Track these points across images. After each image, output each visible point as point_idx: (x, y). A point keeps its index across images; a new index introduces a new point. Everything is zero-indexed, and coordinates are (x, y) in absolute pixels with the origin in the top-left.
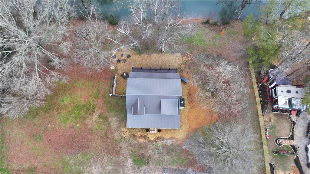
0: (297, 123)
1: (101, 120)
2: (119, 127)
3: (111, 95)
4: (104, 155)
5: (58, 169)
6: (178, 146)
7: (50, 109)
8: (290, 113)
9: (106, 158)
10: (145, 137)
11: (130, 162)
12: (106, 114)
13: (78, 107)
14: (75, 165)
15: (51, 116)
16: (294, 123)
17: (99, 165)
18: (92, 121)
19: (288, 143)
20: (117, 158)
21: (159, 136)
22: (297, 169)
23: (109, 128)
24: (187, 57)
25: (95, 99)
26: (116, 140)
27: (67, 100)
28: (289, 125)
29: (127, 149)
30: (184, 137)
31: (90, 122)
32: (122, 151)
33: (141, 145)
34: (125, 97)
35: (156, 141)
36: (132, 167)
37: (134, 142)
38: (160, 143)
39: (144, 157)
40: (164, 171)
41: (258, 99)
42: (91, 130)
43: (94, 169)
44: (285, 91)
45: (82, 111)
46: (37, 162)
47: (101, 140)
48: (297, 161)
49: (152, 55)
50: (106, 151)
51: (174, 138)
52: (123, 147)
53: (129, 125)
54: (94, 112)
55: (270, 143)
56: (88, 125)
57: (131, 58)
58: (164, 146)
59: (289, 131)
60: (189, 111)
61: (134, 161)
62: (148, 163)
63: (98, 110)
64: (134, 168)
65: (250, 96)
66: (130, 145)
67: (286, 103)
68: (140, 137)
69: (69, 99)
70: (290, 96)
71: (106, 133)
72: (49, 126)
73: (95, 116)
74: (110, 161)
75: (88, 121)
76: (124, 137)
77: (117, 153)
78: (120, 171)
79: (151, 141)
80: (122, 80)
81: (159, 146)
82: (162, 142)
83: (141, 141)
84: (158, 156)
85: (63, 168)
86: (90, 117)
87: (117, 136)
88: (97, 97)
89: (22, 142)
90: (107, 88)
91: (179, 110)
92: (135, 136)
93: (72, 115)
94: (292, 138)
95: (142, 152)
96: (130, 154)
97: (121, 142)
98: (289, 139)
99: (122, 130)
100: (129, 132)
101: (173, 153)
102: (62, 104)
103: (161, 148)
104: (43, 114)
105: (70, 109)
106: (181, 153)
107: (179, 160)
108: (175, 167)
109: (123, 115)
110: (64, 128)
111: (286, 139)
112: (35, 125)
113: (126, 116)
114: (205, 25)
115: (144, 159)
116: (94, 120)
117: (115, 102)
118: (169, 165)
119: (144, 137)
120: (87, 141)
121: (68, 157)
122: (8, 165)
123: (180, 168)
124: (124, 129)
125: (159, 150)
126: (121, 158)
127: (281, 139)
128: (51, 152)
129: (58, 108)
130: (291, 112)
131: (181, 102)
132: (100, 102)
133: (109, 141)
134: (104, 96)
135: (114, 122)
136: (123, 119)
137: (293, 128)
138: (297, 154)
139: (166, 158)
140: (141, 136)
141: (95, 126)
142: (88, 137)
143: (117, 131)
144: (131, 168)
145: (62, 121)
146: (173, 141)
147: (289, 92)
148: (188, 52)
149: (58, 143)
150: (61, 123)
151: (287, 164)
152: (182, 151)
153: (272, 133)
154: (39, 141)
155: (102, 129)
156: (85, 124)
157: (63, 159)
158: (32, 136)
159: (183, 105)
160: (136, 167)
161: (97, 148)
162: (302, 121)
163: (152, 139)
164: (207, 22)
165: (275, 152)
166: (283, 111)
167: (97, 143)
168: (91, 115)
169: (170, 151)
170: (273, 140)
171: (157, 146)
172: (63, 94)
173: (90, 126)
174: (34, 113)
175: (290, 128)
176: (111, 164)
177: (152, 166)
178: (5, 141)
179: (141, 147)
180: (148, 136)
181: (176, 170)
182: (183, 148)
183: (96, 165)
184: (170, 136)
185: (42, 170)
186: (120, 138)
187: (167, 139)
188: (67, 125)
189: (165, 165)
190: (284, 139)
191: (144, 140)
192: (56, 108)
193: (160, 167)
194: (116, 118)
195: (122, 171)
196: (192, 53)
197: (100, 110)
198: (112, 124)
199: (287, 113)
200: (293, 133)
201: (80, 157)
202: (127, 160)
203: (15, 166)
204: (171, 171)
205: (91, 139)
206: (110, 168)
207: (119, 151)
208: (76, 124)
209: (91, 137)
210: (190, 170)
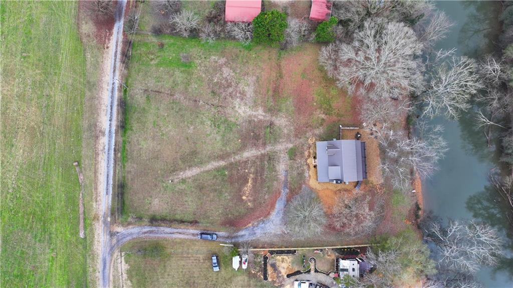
0: (328, 277)
1: (320, 121)
2: (316, 135)
3: (341, 126)
4: (294, 126)
5: (282, 94)
6: (304, 182)
7: (326, 80)
9: (292, 128)
10: (309, 156)
11: (291, 146)
12: (325, 124)
13: (329, 102)
14: (286, 106)
15: (320, 82)
16: (328, 275)
17: (287, 123)
19: (312, 267)
20: (292, 136)
21: (311, 167)
22: (293, 272)
23: (314, 127)
24: (380, 189)
25: (336, 114)
26: (305, 134)
28: (326, 270)
29: (299, 143)
30: (312, 186)
31: (318, 113)
32: (298, 140)
33: (304, 153)
34: (340, 139)
35: (306, 164)
36: (287, 147)
37: (305, 148)
38: (305, 167)
39: (295, 156)
40: (286, 171)
41: (346, 247)
42: (312, 114)
43: (284, 120)
44: (354, 267)
45: (326, 105)
46: (286, 78)
47: (305, 122)
48: (298, 273)
49: (379, 158)
50: (297, 127)
51: (310, 179)
52: (301, 140)
53: (319, 144)
54: (326, 114)
55: (311, 253)
56: (316, 112)
57: (375, 139)
58: (303, 171)
59: (321, 269)
60: (332, 190)
61: (291, 149)
62: (291, 159)
64: (286, 149)
65: (348, 241)
66: (303, 145)
67: (344, 266)
68: (309, 152)
69: (335, 93)
70: (350, 270)
71: (311, 126)
72: (313, 82)
73: (323, 116)
74: (290, 131)
75: (319, 111)
76: (308, 140)
77: (296, 136)
80: (354, 133)
82: (307, 169)
83: (306, 153)
84: (296, 166)
85: (284, 97)
86: (322, 112)
87: (309, 134)
88: (338, 115)
89: (300, 65)
90: (346, 123)
91: (333, 180)
92: (310, 148)
93: (322, 98)
94: (316, 271)
95: (298, 154)
96: (296, 146)
97: (304, 138)
98: (315, 268)
99: (314, 138)
100: (313, 143)
101: (299, 178)
102: (331, 89)
103: (302, 168)
104: (322, 75)
105: (327, 96)
106: (300, 184)
107: (295, 182)
108: (289, 180)
109: (325, 138)
110: (312, 94)
111: (315, 266)
112: (313, 71)
113: (324, 141)
114: (414, 206)
115: (293, 156)
116: (320, 116)
117: (335, 130)
118: (290, 175)
120: (304, 112)
121: (291, 100)
122: (284, 58)
123: (288, 184)
124: (315, 140)
126: (292, 139)
127: (315, 262)
128: (294, 87)
129: (327, 86)
130: (337, 272)
131: (339, 181)
132: (335, 118)
133: (305, 128)
134: (339, 120)
135: (319, 131)
136: (323, 138)
137: (324, 273)
138: (305, 273)
139: (295, 173)
141: (315, 117)
142: (306, 113)
143: (312, 134)
145: (317, 91)
146: (308, 177)
147: (354, 270)
148: (385, 189)
149: (301, 91)
151: (297, 264)
152: (301, 185)
153: (319, 256)
154: (302, 77)
155: (313, 122)
156: (316, 109)
157: (290, 96)
158: (305, 70)
159: (337, 182)
160: (287, 151)
161: (299, 120)
162: (330, 281)
163: (308, 161)
164: (419, 209)
165: (304, 256)
166: (338, 266)
167: (302, 120)
168: (324, 113)
169: (300, 176)
170: (313, 256)
171: (303, 166)
174: (321, 69)
175: (324, 270)
176: (288, 132)
177: (289, 162)
178: (300, 52)
179: (302, 153)
180: (310, 158)
181: (287, 180)
182: (303, 185)
183: (287, 121)
184: (311, 175)
185: (281, 82)
186: (308, 137)
187: (309, 173)
188: (315, 96)
189: (290, 172)
190: (315, 264)
191: (307, 155)
192: (327, 84)
193: (288, 169)
194: (322, 132)
195: (284, 140)
196: (384, 193)
197: (328, 119)
198: (317, 129)
199: (335, 269)
200: (320, 272)
201: (292, 108)
202: (291, 143)
203: (283, 63)
204: (286, 176)
205: (305, 115)
206: (286, 131)
207: (298, 137)
208: (316, 102)
209: (307, 115)
210: (288, 191)
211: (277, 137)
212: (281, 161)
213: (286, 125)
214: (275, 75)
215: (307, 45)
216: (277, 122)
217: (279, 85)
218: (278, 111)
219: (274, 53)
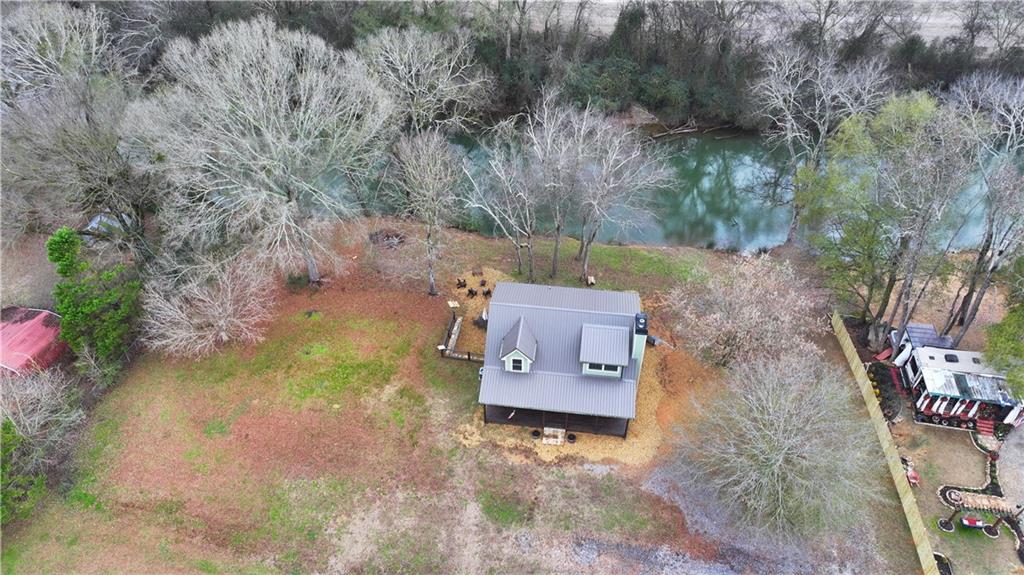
0: (1001, 454)
1: (405, 400)
2: (453, 420)
4: (397, 487)
5: (249, 513)
6: (629, 483)
7: (268, 367)
8: (974, 428)
9: (400, 496)
10: (528, 453)
11: (473, 512)
12: (421, 390)
13: (346, 368)
14: (303, 506)
15: (267, 382)
16: (994, 456)
17: (376, 512)
18: (379, 400)
20: (435, 499)
21: (571, 453)
23: (422, 421)
24: (657, 300)
25: (395, 355)
26: (440, 452)
27: (320, 351)
28: (978, 458)
29: (470, 477)
30: (647, 460)
31: (372, 402)
32: (454, 481)
33: (512, 469)
35: (559, 465)
36: (477, 525)
37: (493, 460)
38: (570, 471)
39: (518, 502)
40: (579, 545)
42: (370, 421)
43: (357, 521)
44: (940, 357)
45: (356, 376)
46: (193, 489)
47: (395, 447)
50: (403, 477)
51: (617, 463)
52: (459, 470)
54: (387, 381)
55: (923, 497)
56: (366, 408)
58: (583, 480)
59: (980, 474)
60: (661, 403)
61: (488, 510)
62: (530, 518)
63: (400, 379)
64: (484, 530)
66: (480, 466)
67: (948, 384)
68: (510, 450)
69: (325, 350)
71: (414, 431)
72: (256, 402)
73: (390, 390)
74: (412, 504)
75: (367, 400)
76: (465, 446)
77: (438, 485)
78: (440, 534)
79: (545, 462)
80: (474, 333)
81: (570, 478)
82: (580, 468)
83: (515, 460)
84: (563, 503)
85: (264, 510)
86: (376, 390)
87: (443, 441)
88: (401, 352)
89: (167, 435)
90: (433, 338)
92: (496, 446)
93: (326, 383)
94: (994, 490)
95: (511, 488)
96: (478, 493)
97: (454, 458)
98: (984, 492)
99: (461, 428)
100: (481, 435)
101: (612, 500)
102: (305, 358)
103: (573, 483)
104: (245, 375)
105: (322, 370)
106: (637, 499)
107: (629, 518)
108: (616, 538)
109: (469, 397)
110: (296, 411)
111: (974, 491)
112: (215, 397)
115: (520, 508)
116: (384, 398)
117: (448, 371)
118: (598, 530)
119: (524, 451)
120: (354, 446)
121: (286, 484)
122: (104, 486)
123: (634, 544)
124: (468, 425)
125: (566, 487)
126: (447, 500)
127: (959, 490)
128: (241, 467)
129: (290, 367)
130: (975, 424)
132: (408, 362)
133: (417, 452)
134: (421, 353)
135: (440, 406)
137: (993, 465)
139: (589, 510)
140: (516, 448)
141: (386, 412)
142: (359, 438)
143: (446, 430)
144: (475, 528)
145: (294, 394)
146: (612, 469)
147: (950, 359)
149: (266, 445)
150: (290, 399)
151: (993, 561)
152: (639, 497)
153: (926, 474)
154: (216, 435)
155: (403, 421)
156: (357, 406)
157: (271, 486)
158: (200, 423)
160: (492, 527)
161: (379, 468)
163: (547, 456)
165: (946, 525)
166: (950, 420)
167: (381, 455)
168: (379, 386)
169: (603, 494)
170: (934, 492)
171: (563, 477)
172: (309, 340)
173: (369, 412)
175: (981, 465)
176: (413, 513)
177: (541, 528)
178: (121, 429)
179: (512, 474)
180: (536, 450)
181: (618, 546)
182: (643, 488)
183: (366, 511)
184: (602, 456)
185: (199, 510)
186: (451, 446)
187: (593, 463)
188: (307, 403)
189: (584, 529)
190: (967, 490)
191: (523, 458)
192: (284, 365)
193: (568, 533)
194: (448, 400)
195: (444, 534)
197: (405, 379)
198: (433, 412)
199: (963, 428)
200: (993, 478)
201: (323, 486)
202: (464, 507)
203: (125, 492)
204: (601, 548)
205: (368, 443)
206: (407, 522)
207: (444, 480)
208: (331, 402)
209: (366, 438)
210: (664, 550)
211: (423, 559)
212: (532, 558)
213: (384, 518)
214: (152, 531)
215: (112, 402)
216: (358, 549)
217: (207, 520)
218: (313, 541)
219: (63, 518)
